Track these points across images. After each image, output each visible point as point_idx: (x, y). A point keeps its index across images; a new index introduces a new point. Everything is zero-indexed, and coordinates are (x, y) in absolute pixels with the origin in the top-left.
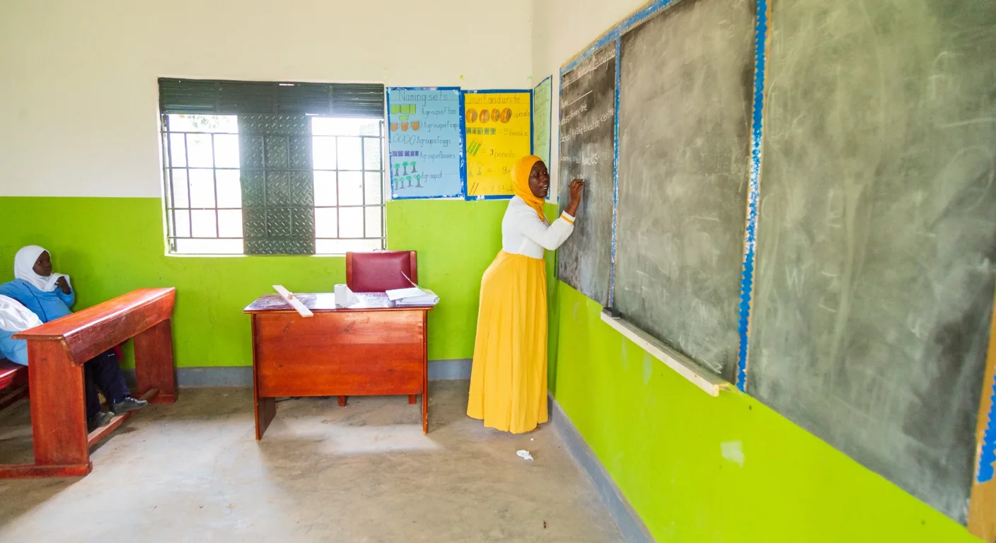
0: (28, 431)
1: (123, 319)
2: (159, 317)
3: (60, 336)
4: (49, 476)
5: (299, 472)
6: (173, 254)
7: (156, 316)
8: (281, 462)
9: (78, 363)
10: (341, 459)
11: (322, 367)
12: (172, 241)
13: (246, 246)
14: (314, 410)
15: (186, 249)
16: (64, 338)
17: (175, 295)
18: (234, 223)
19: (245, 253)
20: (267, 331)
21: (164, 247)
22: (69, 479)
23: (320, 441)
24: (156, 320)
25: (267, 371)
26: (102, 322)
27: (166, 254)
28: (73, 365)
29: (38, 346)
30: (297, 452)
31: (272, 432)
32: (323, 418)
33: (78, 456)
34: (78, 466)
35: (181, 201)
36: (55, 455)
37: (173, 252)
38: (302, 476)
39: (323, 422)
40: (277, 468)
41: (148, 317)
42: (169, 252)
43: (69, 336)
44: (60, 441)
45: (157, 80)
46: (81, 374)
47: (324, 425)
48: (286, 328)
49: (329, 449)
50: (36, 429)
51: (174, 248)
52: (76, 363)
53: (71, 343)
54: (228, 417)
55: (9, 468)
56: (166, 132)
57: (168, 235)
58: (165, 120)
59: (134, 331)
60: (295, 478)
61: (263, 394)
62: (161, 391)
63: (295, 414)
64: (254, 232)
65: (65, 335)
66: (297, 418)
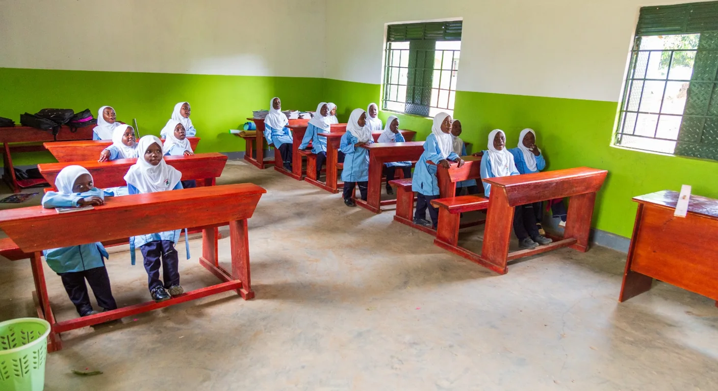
0: (482, 237)
1: (554, 184)
2: (587, 189)
3: (503, 185)
4: (485, 266)
5: (632, 339)
6: (618, 147)
7: (583, 188)
8: (624, 325)
9: (511, 205)
10: (679, 348)
11: (691, 265)
12: (619, 136)
13: (677, 148)
14: (688, 300)
15: (629, 143)
16: (505, 188)
17: (608, 176)
18: (672, 128)
19: (675, 154)
20: (649, 220)
21: (611, 139)
22: (494, 273)
23: (670, 325)
24: (583, 191)
25: (643, 252)
26: (536, 183)
27: (612, 145)
28: (508, 206)
29: (495, 189)
30: (643, 324)
31: (636, 302)
32: (690, 309)
33: (501, 261)
34: (499, 267)
35: (633, 107)
36: (490, 256)
37: (618, 144)
38: (632, 343)
39: (688, 312)
40: (617, 327)
41: (576, 187)
42: (614, 144)
43: (508, 187)
44: (494, 249)
45: (639, 9)
46: (512, 212)
47: (687, 316)
48: (667, 222)
49: (675, 336)
50: (485, 237)
51: (619, 142)
52: (510, 205)
53: (509, 191)
54: (612, 276)
55: (469, 254)
56: (636, 50)
57: (617, 131)
58: (638, 41)
59: (561, 195)
60: (624, 341)
61: (634, 268)
62: (579, 242)
63: (666, 296)
64: (689, 137)
65: (506, 186)
66: (666, 299)
